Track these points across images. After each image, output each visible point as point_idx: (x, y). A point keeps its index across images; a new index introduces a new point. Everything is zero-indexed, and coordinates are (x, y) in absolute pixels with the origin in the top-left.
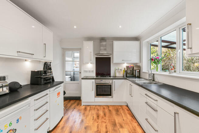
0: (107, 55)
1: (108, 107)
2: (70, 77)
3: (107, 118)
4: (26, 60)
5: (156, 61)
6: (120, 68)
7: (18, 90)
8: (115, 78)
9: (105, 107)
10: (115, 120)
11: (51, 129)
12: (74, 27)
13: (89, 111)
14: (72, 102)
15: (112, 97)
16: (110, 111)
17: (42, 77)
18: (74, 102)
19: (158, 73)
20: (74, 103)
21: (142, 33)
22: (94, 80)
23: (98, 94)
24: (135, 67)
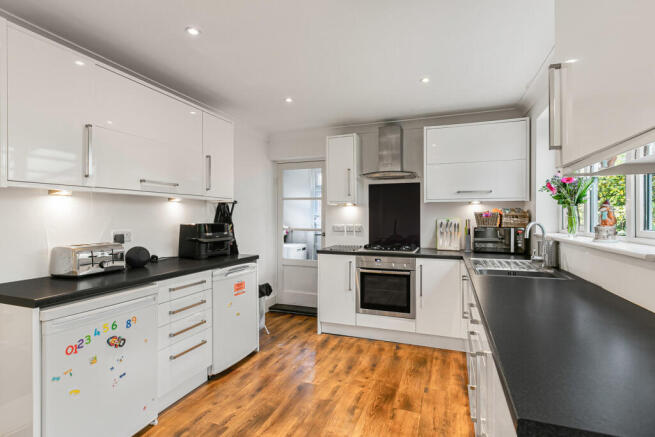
0: (403, 177)
1: (398, 348)
2: (304, 249)
3: (375, 376)
4: (169, 199)
5: (564, 192)
6: (455, 220)
7: (146, 266)
8: (435, 254)
9: (387, 349)
10: (397, 385)
11: (216, 371)
12: (284, 100)
13: (333, 349)
14: (296, 320)
15: (414, 318)
16: (396, 358)
17: (201, 240)
18: (300, 321)
19: (571, 238)
20: (300, 324)
21: (527, 87)
22: (353, 258)
23: (366, 301)
24: (506, 216)
